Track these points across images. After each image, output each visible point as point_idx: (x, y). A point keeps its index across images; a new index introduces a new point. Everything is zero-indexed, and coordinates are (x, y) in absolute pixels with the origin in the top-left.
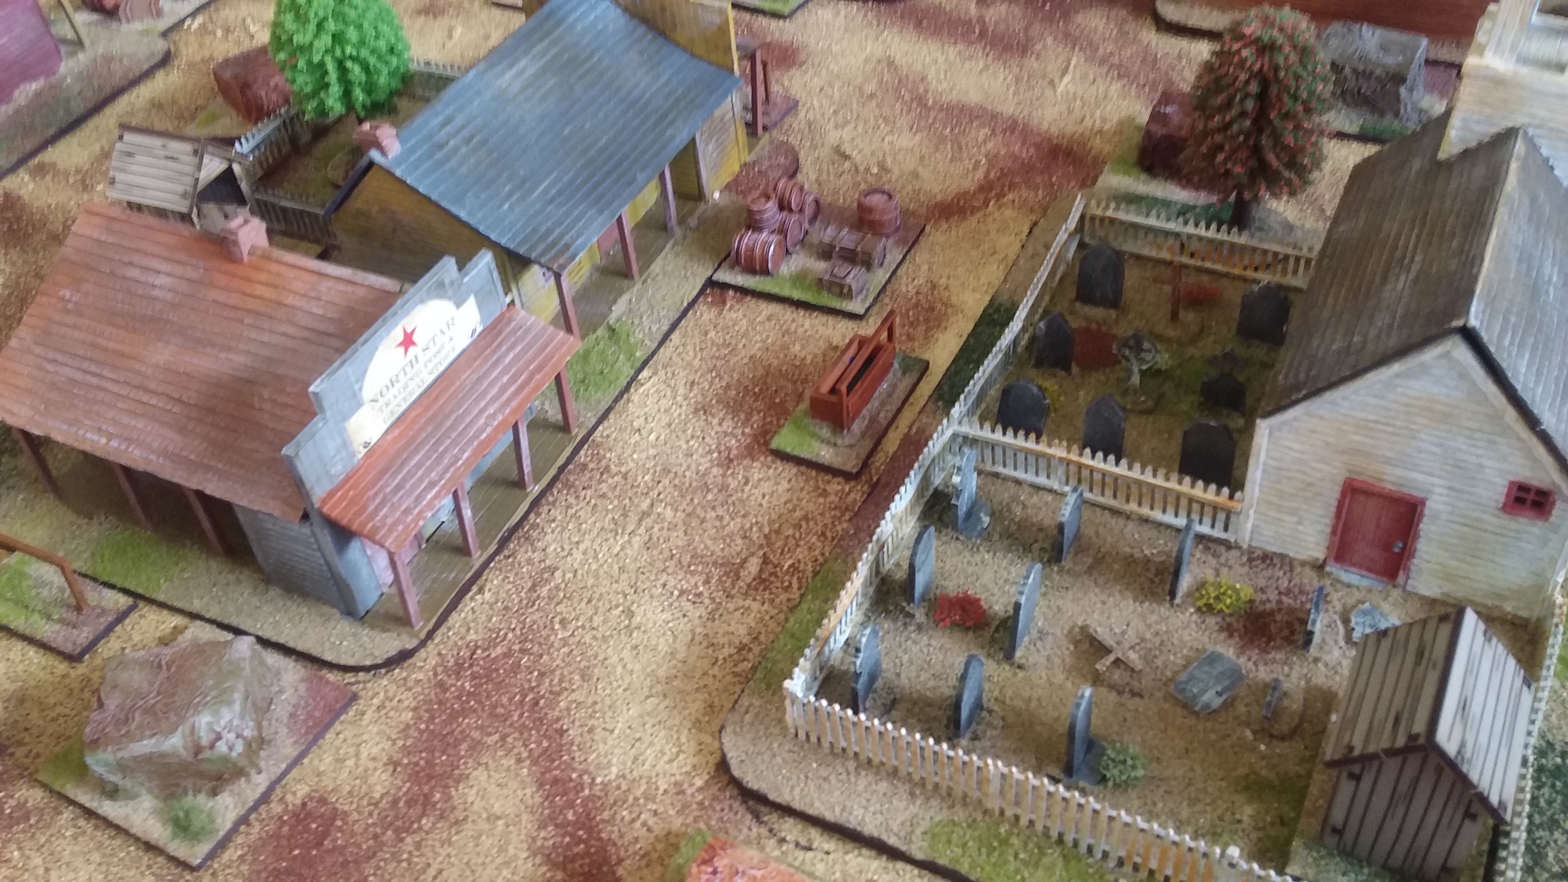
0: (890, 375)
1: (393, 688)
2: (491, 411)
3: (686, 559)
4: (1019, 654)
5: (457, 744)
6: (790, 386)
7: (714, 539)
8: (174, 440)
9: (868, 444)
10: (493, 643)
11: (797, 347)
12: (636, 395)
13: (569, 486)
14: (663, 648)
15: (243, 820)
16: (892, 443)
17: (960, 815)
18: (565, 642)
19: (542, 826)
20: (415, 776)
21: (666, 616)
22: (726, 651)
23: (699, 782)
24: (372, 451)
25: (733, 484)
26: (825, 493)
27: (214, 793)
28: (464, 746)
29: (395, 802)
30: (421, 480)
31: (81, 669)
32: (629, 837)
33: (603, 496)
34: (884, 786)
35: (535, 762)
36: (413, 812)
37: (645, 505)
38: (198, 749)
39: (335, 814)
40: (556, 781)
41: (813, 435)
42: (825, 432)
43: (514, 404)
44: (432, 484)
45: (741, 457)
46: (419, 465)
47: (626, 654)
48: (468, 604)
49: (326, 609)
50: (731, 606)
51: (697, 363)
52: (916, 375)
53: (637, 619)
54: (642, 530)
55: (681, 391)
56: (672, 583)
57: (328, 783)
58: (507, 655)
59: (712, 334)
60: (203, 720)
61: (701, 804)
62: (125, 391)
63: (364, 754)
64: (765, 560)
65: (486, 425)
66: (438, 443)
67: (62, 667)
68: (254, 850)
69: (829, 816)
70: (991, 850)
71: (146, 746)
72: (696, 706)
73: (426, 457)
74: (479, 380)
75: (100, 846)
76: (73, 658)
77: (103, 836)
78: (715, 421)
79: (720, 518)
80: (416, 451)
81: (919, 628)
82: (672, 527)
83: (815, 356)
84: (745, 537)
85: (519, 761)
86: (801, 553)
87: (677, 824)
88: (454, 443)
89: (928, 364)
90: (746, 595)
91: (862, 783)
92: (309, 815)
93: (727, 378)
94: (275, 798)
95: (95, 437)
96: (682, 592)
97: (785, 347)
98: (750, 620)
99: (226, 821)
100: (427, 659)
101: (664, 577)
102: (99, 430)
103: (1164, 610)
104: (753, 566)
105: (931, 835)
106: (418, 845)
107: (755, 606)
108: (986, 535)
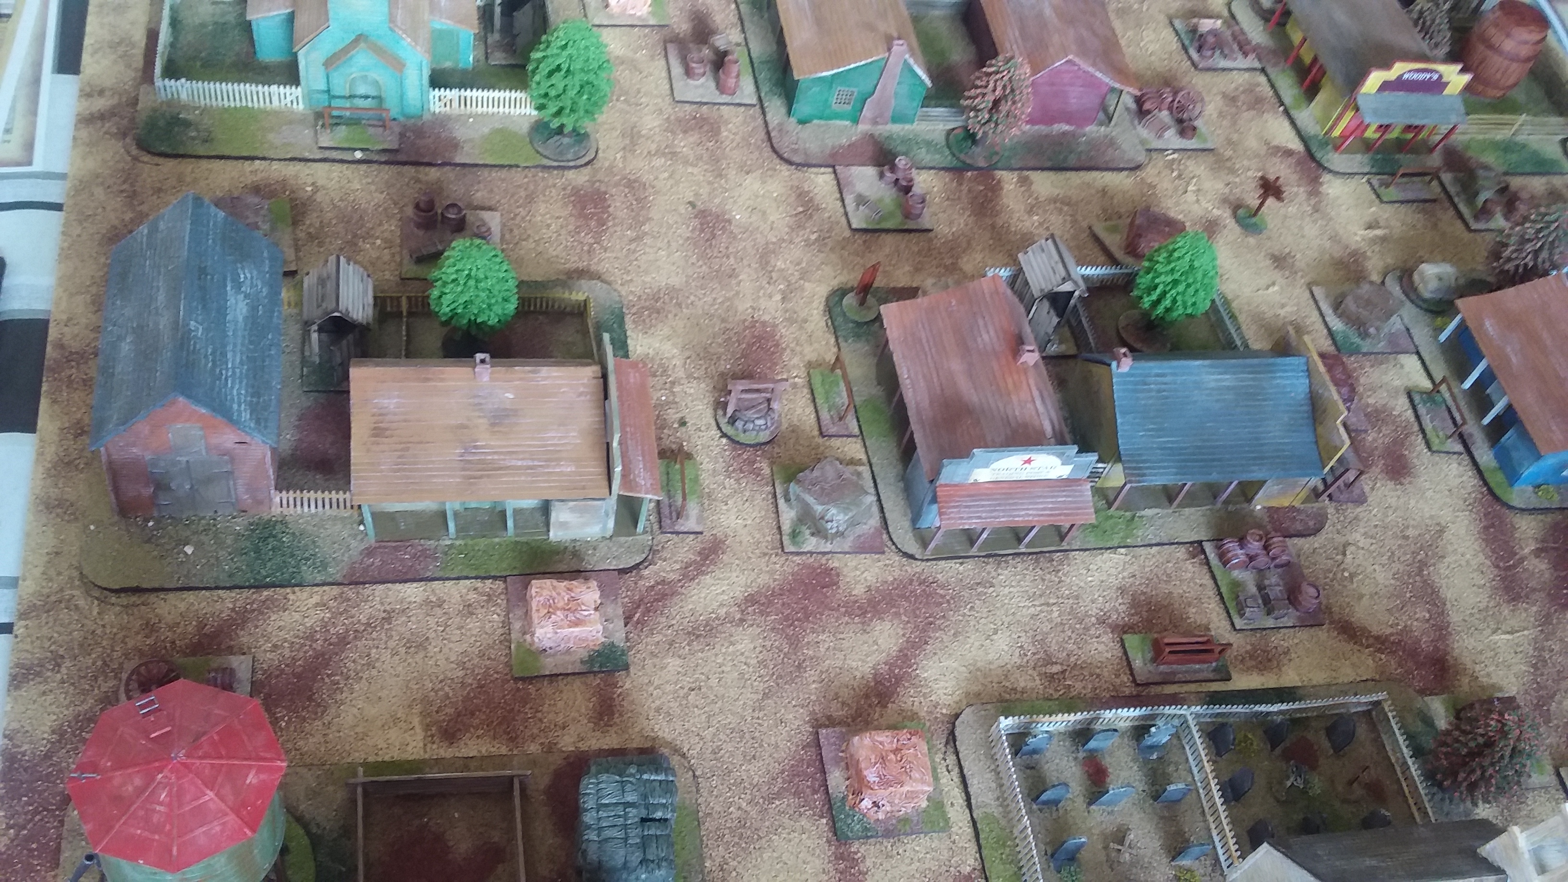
0: (1206, 666)
1: (896, 564)
2: (1031, 512)
3: (1039, 638)
4: (1093, 807)
5: (894, 606)
6: (1168, 622)
7: (1057, 642)
8: (926, 404)
9: (1158, 679)
10: (943, 587)
11: (1194, 610)
12: (1107, 555)
13: (1037, 561)
14: (990, 657)
15: (811, 553)
16: (1170, 689)
17: (1003, 823)
18: (964, 615)
19: (886, 664)
20: (869, 601)
21: (1006, 648)
22: (1007, 684)
23: (944, 711)
24: (976, 484)
25: (1093, 631)
26: (1117, 676)
27: (813, 534)
28: (894, 610)
29: (856, 602)
30: (978, 512)
31: (820, 440)
32: (904, 699)
33: (1043, 580)
34: (994, 785)
35: (907, 642)
36: (858, 612)
37: (1052, 601)
38: (822, 518)
39: (836, 584)
40: (906, 655)
41: (1143, 652)
42: (1149, 656)
43: (1042, 518)
44: (979, 518)
45: (1110, 626)
46: (983, 506)
47: (977, 644)
48: (951, 563)
49: (909, 511)
50: (1030, 672)
51: (1147, 569)
52: (1218, 677)
53: (995, 637)
54: (1039, 609)
55: (1125, 574)
56: (1022, 639)
57: (845, 571)
58: (943, 597)
59: (1170, 565)
60: (833, 511)
61: (936, 718)
62: (932, 365)
63: (865, 575)
64: (1064, 672)
65: (1022, 516)
66: (999, 505)
67: (816, 433)
68: (805, 566)
69: (965, 771)
70: (997, 842)
71: (810, 500)
72: (975, 688)
73: (990, 505)
74: (1040, 497)
75: (767, 511)
76: (822, 434)
77: (771, 508)
78: (1120, 601)
79: (1070, 638)
80: (988, 500)
81: (1076, 759)
82: (1050, 621)
83: (1195, 622)
84: (1068, 655)
85: (904, 635)
86: (1079, 685)
87: (922, 714)
88: (1003, 511)
89: (1229, 680)
90: (1040, 674)
91: (989, 776)
92: (829, 574)
93: (1149, 590)
94: (827, 556)
95: (905, 372)
96: (1021, 647)
97: (1189, 604)
98: (1030, 685)
99: (807, 548)
100: (917, 567)
101: (1023, 634)
102: (908, 371)
103: (1165, 861)
104: (1056, 669)
105: (987, 815)
106: (847, 623)
107: (1038, 682)
108: (1146, 761)
